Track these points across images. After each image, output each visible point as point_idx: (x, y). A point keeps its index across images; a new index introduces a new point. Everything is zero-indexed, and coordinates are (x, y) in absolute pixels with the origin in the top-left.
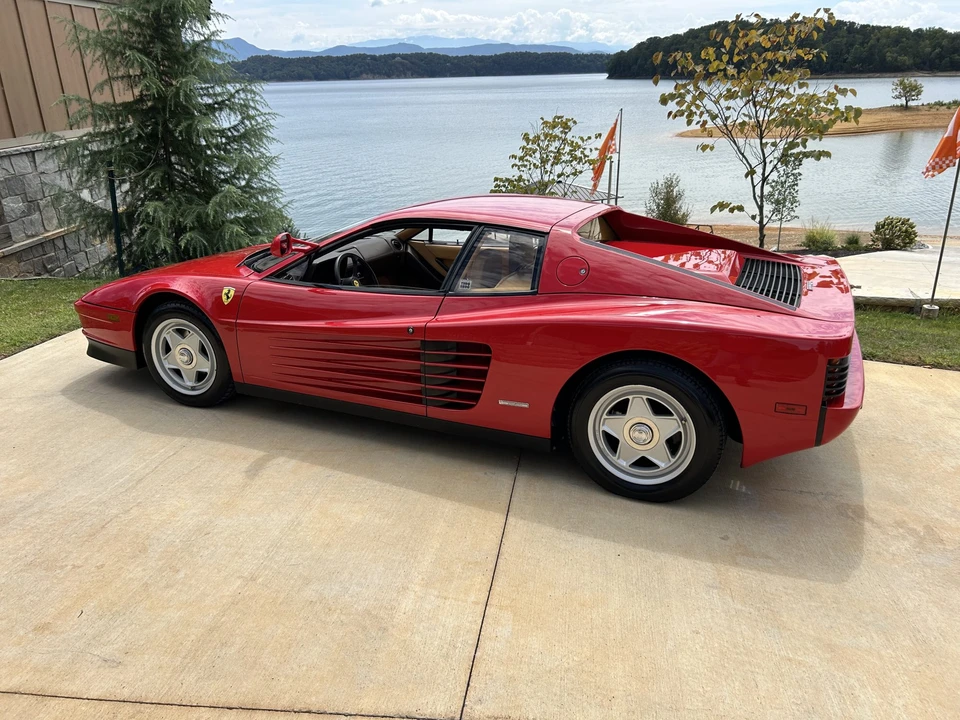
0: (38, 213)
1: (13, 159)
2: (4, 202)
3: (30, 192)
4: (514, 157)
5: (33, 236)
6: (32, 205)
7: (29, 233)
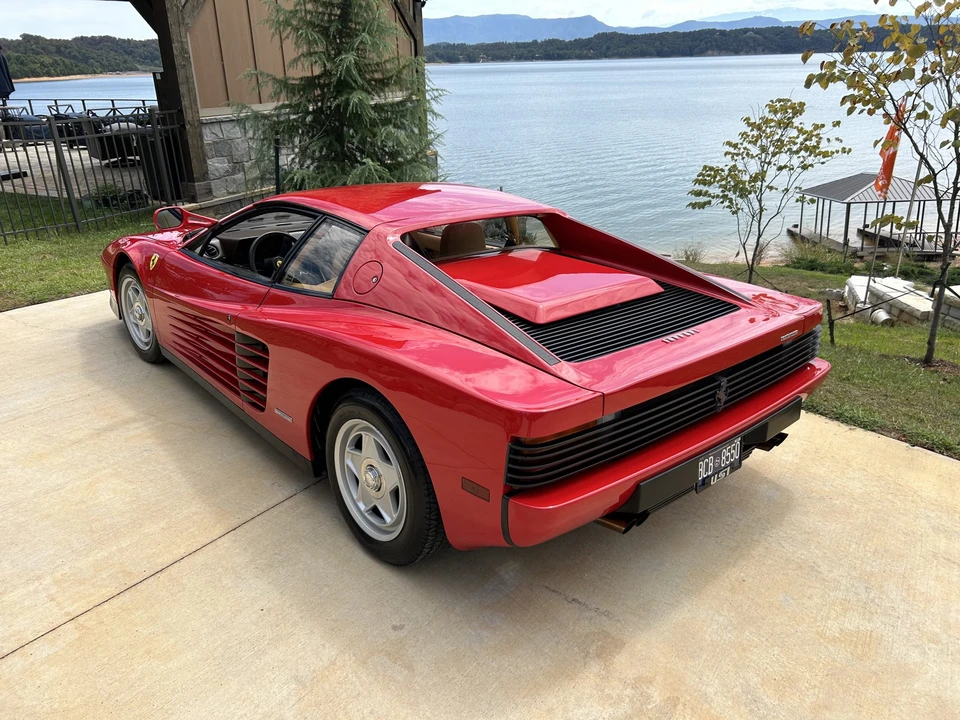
0: (242, 173)
1: (223, 125)
2: (209, 162)
3: (237, 154)
4: (729, 144)
5: (234, 193)
6: (237, 166)
7: (231, 190)
